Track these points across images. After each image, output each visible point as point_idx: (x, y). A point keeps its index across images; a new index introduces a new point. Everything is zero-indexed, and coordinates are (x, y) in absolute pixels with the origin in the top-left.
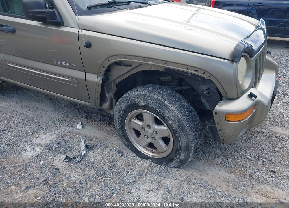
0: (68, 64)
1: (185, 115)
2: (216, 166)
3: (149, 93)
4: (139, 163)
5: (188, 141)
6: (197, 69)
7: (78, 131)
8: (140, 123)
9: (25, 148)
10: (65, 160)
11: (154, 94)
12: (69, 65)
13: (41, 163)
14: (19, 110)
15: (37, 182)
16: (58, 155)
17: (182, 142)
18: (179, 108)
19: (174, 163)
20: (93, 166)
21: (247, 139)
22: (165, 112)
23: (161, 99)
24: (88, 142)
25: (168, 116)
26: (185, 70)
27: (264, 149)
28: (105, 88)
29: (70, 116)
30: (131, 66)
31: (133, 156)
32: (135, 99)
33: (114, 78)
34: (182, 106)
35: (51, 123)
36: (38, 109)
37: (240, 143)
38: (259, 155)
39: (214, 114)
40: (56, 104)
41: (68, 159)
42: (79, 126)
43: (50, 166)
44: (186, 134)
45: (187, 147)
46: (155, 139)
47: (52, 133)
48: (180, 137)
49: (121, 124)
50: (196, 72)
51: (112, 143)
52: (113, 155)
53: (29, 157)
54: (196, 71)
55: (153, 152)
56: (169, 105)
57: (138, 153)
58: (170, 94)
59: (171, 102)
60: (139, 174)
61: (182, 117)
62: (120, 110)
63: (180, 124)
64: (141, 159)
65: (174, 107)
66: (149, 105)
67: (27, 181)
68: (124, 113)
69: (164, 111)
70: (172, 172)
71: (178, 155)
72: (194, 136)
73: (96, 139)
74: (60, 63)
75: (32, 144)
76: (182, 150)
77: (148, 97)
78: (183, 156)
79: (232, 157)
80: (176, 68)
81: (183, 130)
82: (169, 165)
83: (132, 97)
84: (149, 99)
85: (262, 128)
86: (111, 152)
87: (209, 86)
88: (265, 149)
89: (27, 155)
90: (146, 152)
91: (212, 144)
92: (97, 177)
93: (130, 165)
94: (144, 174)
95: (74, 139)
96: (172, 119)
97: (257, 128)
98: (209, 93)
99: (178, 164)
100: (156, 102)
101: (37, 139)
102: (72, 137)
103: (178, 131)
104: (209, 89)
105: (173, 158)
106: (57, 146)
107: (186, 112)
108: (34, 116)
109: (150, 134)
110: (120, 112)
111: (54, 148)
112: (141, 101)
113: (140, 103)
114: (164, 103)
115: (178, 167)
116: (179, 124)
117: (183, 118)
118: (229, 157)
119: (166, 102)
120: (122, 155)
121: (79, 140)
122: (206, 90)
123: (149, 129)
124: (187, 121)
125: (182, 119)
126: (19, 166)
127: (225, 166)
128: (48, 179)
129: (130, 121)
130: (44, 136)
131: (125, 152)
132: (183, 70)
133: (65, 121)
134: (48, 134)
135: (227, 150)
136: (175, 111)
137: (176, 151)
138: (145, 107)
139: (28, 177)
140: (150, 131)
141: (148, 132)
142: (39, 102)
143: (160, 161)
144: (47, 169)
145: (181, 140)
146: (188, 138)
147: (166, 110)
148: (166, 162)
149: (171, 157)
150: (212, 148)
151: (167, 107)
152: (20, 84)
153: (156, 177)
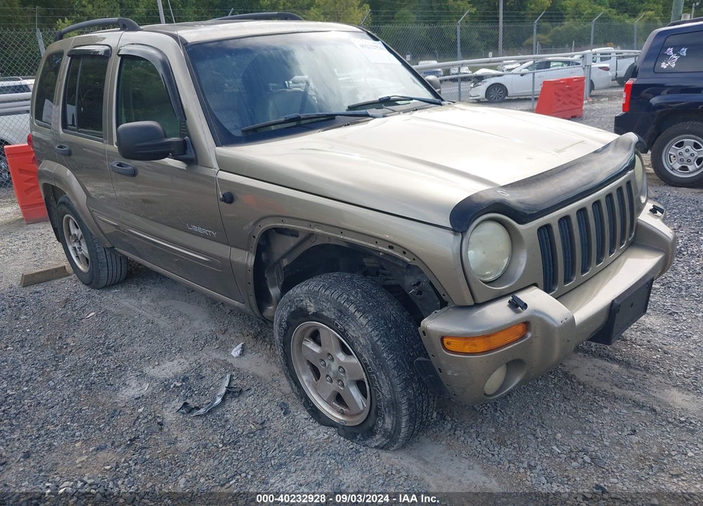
0: (205, 231)
1: (387, 336)
2: (466, 459)
3: (324, 288)
4: (311, 433)
5: (393, 391)
6: (392, 245)
7: (230, 360)
8: (317, 349)
9: (127, 383)
10: (181, 410)
11: (332, 291)
12: (208, 232)
13: (140, 410)
14: (148, 315)
15: (118, 440)
16: (174, 400)
17: (383, 392)
18: (377, 321)
19: (378, 439)
20: (224, 427)
21: (574, 410)
22: (350, 327)
23: (343, 302)
24: (236, 382)
25: (354, 335)
26: (373, 246)
27: (606, 436)
28: (266, 276)
29: (231, 330)
30: (297, 236)
31: (306, 416)
32: (302, 301)
33: (276, 257)
34: (384, 318)
35: (191, 342)
36: (181, 314)
37: (554, 417)
38: (585, 447)
39: (421, 334)
40: (218, 307)
41: (187, 409)
42: (236, 352)
43: (150, 418)
44: (388, 376)
45: (392, 404)
46: (343, 385)
47: (184, 360)
48: (378, 382)
49: (284, 350)
50: (390, 251)
51: (281, 388)
52: (271, 410)
53: (127, 398)
54: (391, 247)
55: (343, 414)
56: (356, 313)
57: (315, 413)
58: (366, 292)
59: (361, 308)
60: (300, 452)
61: (378, 340)
62: (281, 321)
63: (377, 355)
64: (317, 425)
65: (367, 317)
66: (324, 313)
67: (104, 436)
68: (288, 328)
69: (348, 325)
70: (365, 456)
71: (380, 420)
72: (404, 380)
73: (255, 377)
74: (195, 228)
75: (142, 375)
76: (385, 409)
77: (322, 296)
78: (388, 423)
79: (516, 445)
80: (358, 241)
81: (383, 367)
82: (367, 442)
83: (298, 296)
84: (323, 301)
85: (632, 390)
86: (268, 405)
87: (419, 277)
88: (609, 437)
89: (126, 394)
90: (330, 412)
91: (484, 411)
92: (221, 446)
93: (292, 434)
94: (308, 454)
95: (216, 375)
96: (362, 342)
97: (620, 388)
98: (420, 293)
99: (384, 441)
100: (334, 308)
101: (154, 368)
102: (212, 370)
103: (373, 367)
104: (418, 283)
105: (373, 426)
106: (179, 384)
107: (390, 329)
108: (169, 327)
109: (334, 373)
110: (280, 325)
111: (172, 386)
112: (312, 305)
113: (309, 308)
114: (348, 309)
115: (383, 448)
116: (375, 354)
117: (382, 342)
118: (509, 442)
119: (352, 309)
120: (285, 414)
121: (222, 378)
122: (414, 285)
123: (331, 363)
124: (390, 349)
125: (379, 343)
126: (103, 411)
127: (484, 461)
128: (138, 438)
129: (300, 344)
130: (169, 364)
131: (292, 409)
132: (370, 245)
133: (217, 339)
134: (176, 362)
135: (512, 429)
136: (367, 326)
137: (375, 411)
138: (318, 316)
139: (109, 430)
140: (334, 367)
141: (331, 369)
142: (189, 303)
143: (350, 433)
144: (146, 420)
145: (381, 387)
146: (392, 385)
147: (350, 324)
148: (363, 436)
149: (370, 424)
150: (480, 420)
151: (353, 317)
152: (148, 265)
153: (328, 462)
